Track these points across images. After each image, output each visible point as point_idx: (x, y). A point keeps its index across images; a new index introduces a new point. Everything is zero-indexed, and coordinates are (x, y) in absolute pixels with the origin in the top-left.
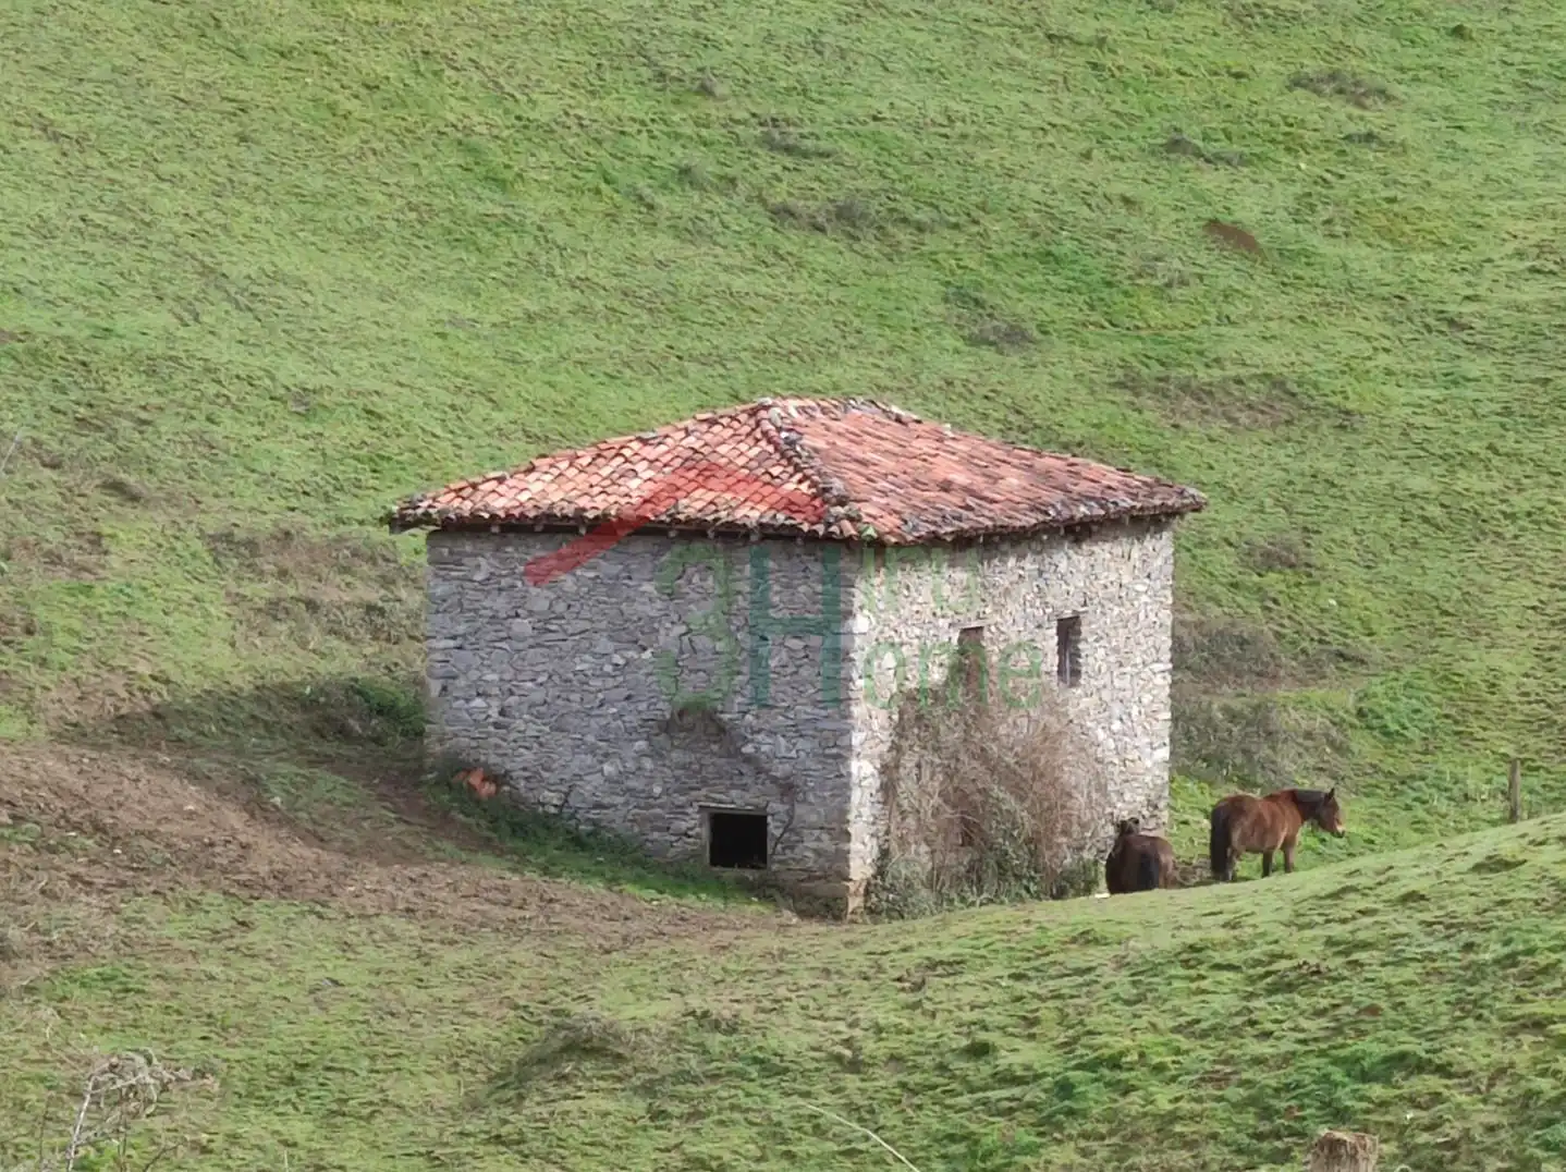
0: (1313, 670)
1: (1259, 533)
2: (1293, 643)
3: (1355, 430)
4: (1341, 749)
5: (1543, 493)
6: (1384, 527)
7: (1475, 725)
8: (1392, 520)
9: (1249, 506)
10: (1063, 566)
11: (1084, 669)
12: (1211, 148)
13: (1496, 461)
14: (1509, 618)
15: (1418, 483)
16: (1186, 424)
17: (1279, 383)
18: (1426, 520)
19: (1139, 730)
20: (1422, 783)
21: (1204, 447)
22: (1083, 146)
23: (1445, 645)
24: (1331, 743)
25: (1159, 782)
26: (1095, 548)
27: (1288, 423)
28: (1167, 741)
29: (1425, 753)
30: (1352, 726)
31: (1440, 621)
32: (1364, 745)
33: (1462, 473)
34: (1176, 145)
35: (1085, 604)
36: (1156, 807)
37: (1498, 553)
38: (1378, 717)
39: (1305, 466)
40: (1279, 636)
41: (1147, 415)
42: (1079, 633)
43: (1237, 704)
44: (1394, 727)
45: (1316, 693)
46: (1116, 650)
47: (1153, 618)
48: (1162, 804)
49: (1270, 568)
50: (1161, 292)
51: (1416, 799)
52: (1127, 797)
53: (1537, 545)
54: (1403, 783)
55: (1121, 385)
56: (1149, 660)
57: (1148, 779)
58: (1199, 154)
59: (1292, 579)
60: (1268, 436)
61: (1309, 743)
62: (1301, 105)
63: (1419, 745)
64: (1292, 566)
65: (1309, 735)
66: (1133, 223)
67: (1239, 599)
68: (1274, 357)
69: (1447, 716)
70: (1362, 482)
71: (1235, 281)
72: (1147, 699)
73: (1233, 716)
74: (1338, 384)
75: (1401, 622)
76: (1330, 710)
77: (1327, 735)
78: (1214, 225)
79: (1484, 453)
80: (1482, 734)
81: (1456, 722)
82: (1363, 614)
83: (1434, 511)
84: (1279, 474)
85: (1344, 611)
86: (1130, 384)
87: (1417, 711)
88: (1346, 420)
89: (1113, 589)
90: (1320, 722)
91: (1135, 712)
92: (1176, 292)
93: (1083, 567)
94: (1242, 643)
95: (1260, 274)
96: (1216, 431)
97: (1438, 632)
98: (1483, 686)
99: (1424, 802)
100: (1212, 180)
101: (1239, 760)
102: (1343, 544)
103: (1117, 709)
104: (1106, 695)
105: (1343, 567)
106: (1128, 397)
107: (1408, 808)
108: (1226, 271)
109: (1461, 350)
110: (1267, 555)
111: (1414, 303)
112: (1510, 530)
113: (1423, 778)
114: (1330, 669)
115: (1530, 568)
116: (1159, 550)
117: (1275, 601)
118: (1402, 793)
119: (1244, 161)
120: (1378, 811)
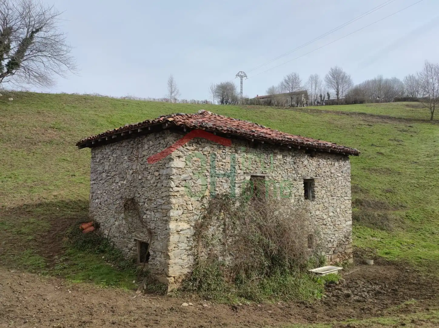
0: (396, 208)
1: (385, 187)
2: (392, 204)
3: (401, 175)
4: (403, 223)
5: (436, 183)
6: (408, 187)
7: (431, 219)
8: (409, 186)
9: (383, 184)
10: (306, 162)
11: (316, 196)
12: (377, 145)
13: (426, 178)
14: (434, 201)
15: (413, 181)
16: (372, 174)
17: (388, 169)
18: (415, 186)
19: (340, 216)
20: (422, 230)
21: (376, 177)
22: (359, 145)
23: (422, 205)
24: (401, 221)
25: (349, 231)
26: (320, 160)
27: (390, 174)
28: (351, 219)
29: (421, 224)
30: (405, 218)
31: (420, 201)
32: (408, 222)
33: (420, 180)
34: (372, 145)
35: (316, 176)
36: (348, 238)
37: (429, 191)
38: (410, 217)
39: (393, 179)
40: (389, 203)
41: (366, 172)
42: (314, 185)
43: (380, 214)
44: (414, 219)
45: (397, 212)
46: (330, 191)
47: (344, 184)
48: (350, 237)
49: (387, 193)
50: (369, 159)
51: (421, 233)
52: (337, 235)
53: (436, 190)
54: (418, 230)
55: (363, 169)
56: (343, 195)
57: (345, 230)
58: (376, 146)
59: (392, 194)
60: (386, 175)
61: (396, 221)
62: (390, 142)
63: (420, 222)
64: (391, 192)
65: (396, 220)
66: (366, 152)
67: (382, 197)
68: (387, 166)
69: (425, 217)
70: (403, 181)
71: (381, 158)
72: (343, 207)
73: (379, 216)
74: (398, 169)
75: (413, 201)
76: (401, 215)
77: (400, 220)
78: (378, 153)
79: (424, 177)
80: (432, 221)
81: (427, 218)
82: (405, 200)
83: (416, 185)
84: (388, 180)
85: (401, 199)
86: (364, 169)
87: (418, 216)
88: (399, 174)
89: (329, 173)
90: (398, 217)
91: (338, 210)
92: (372, 159)
93: (315, 165)
94: (382, 203)
95: (385, 157)
96: (378, 175)
97: (420, 203)
98: (431, 212)
99: (423, 234)
100: (378, 149)
101: (380, 224)
102: (400, 190)
103: (331, 209)
104: (326, 205)
105: (401, 193)
106: (363, 170)
107: (420, 235)
108: (380, 157)
109: (418, 166)
110: (386, 191)
111: (409, 160)
112: (430, 188)
113: (422, 229)
114: (400, 208)
115: (435, 193)
116: (346, 166)
117: (388, 197)
118: (418, 232)
119: (382, 147)
120: (413, 236)
